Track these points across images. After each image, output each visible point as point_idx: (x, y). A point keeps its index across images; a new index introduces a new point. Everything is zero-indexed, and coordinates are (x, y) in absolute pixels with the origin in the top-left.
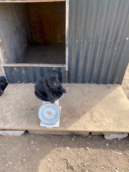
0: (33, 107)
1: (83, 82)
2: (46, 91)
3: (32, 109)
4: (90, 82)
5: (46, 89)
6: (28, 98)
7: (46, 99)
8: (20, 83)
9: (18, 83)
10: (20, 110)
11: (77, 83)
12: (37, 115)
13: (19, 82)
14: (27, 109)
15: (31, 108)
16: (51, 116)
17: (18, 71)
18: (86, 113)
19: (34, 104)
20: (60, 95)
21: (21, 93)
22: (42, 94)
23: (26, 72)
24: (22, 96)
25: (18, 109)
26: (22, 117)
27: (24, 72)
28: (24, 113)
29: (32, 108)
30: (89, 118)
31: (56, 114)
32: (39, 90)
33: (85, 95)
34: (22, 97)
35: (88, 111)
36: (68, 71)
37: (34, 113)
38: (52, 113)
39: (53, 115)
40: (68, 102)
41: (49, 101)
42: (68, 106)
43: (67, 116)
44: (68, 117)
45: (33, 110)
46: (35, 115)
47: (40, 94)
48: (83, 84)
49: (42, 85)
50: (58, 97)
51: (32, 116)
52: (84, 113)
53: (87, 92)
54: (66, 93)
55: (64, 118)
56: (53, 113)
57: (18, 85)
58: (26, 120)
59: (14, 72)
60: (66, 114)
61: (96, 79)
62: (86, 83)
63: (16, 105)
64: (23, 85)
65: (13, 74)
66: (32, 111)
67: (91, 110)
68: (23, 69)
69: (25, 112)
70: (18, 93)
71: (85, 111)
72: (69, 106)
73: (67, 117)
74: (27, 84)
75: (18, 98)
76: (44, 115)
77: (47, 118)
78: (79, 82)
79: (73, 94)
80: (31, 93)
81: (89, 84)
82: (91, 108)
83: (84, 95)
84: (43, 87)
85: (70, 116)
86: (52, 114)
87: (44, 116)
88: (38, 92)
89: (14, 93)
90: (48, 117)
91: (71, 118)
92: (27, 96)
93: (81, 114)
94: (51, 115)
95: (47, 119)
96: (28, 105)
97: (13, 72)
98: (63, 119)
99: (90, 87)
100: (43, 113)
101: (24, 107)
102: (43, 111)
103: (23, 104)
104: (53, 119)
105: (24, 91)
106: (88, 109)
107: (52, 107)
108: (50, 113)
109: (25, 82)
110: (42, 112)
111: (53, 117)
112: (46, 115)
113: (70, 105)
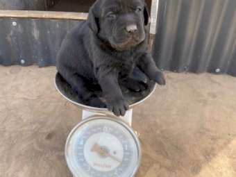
0: (53, 128)
1: (194, 69)
2: (97, 69)
3: (49, 136)
4: (212, 70)
5: (94, 62)
6: (42, 103)
7: (93, 100)
8: (26, 65)
9: (20, 64)
10: (13, 135)
11: (178, 72)
12: (62, 154)
13: (23, 61)
14: (35, 134)
15: (46, 130)
16: (108, 161)
17: (20, 30)
18: (214, 155)
19: (58, 122)
20: (140, 91)
21: (24, 90)
22: (82, 83)
23: (42, 36)
24: (26, 97)
25: (7, 134)
26: (17, 157)
27: (36, 34)
28: (24, 146)
29: (49, 131)
30: (228, 171)
31: (125, 156)
32: (70, 68)
33: (205, 103)
34: (25, 99)
35: (222, 148)
36: (156, 35)
37: (55, 148)
38: (111, 153)
39: (116, 159)
40: (158, 120)
41: (105, 107)
42: (158, 132)
43: (157, 162)
44: (161, 166)
45: (53, 139)
46: (57, 153)
47: (75, 83)
48: (195, 75)
49: (83, 47)
50: (134, 98)
51: (47, 156)
52: (209, 155)
53: (209, 94)
54: (164, 83)
55: (148, 168)
56: (115, 153)
57: (20, 70)
58: (26, 168)
59: (12, 33)
60: (153, 155)
61: (229, 63)
62: (202, 72)
63: (3, 122)
64: (34, 71)
65: (9, 39)
66: (48, 142)
67: (230, 145)
68: (34, 24)
69: (30, 143)
70: (17, 89)
71: (213, 149)
72: (162, 132)
73: (156, 166)
74: (44, 70)
75: (14, 102)
76: (83, 157)
77: (95, 167)
78: (184, 70)
79: (169, 100)
80: (52, 92)
81: (210, 74)
82: (229, 141)
83: (200, 102)
84: (86, 56)
85: (167, 162)
86: (111, 157)
87: (85, 160)
88: (66, 75)
89: (8, 88)
90: (95, 165)
91: (169, 169)
92: (39, 97)
93: (202, 158)
94: (109, 158)
95: (95, 170)
96: (40, 123)
97: (9, 33)
98: (146, 171)
99: (213, 82)
100: (82, 151)
101: (26, 128)
102: (82, 143)
103: (25, 120)
104: (114, 171)
105: (33, 85)
106: (221, 142)
107: (112, 133)
108: (103, 152)
109: (39, 63)
110: (78, 145)
111: (115, 165)
112: (91, 157)
113: (164, 128)
